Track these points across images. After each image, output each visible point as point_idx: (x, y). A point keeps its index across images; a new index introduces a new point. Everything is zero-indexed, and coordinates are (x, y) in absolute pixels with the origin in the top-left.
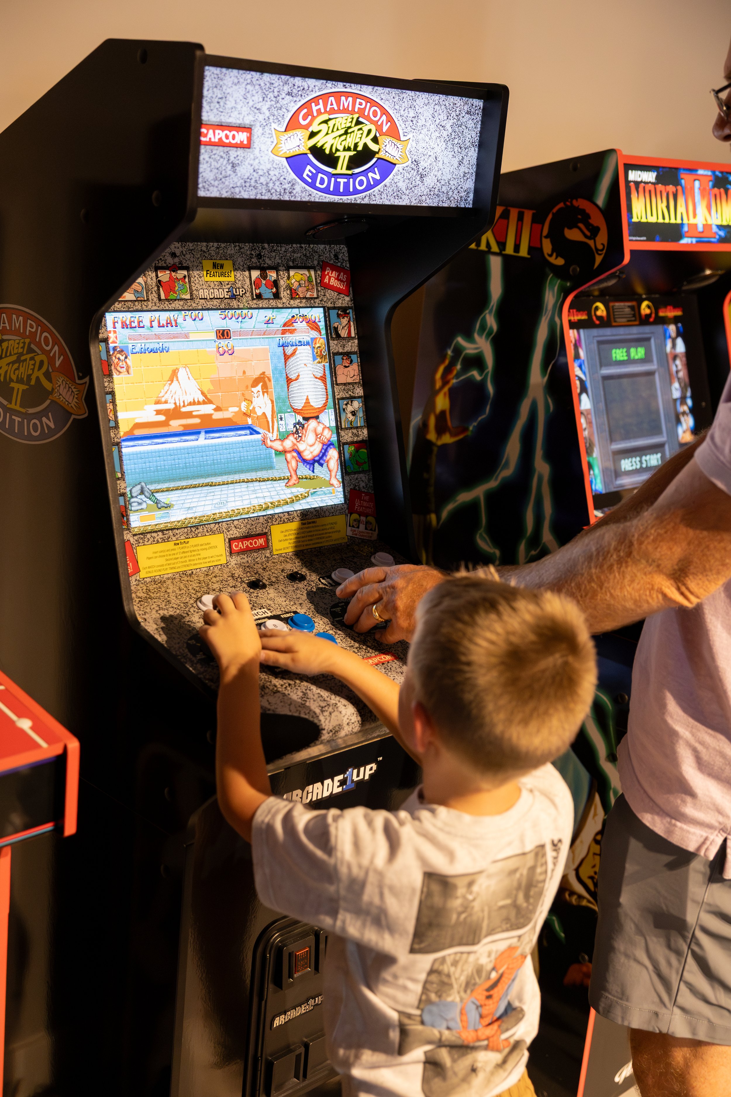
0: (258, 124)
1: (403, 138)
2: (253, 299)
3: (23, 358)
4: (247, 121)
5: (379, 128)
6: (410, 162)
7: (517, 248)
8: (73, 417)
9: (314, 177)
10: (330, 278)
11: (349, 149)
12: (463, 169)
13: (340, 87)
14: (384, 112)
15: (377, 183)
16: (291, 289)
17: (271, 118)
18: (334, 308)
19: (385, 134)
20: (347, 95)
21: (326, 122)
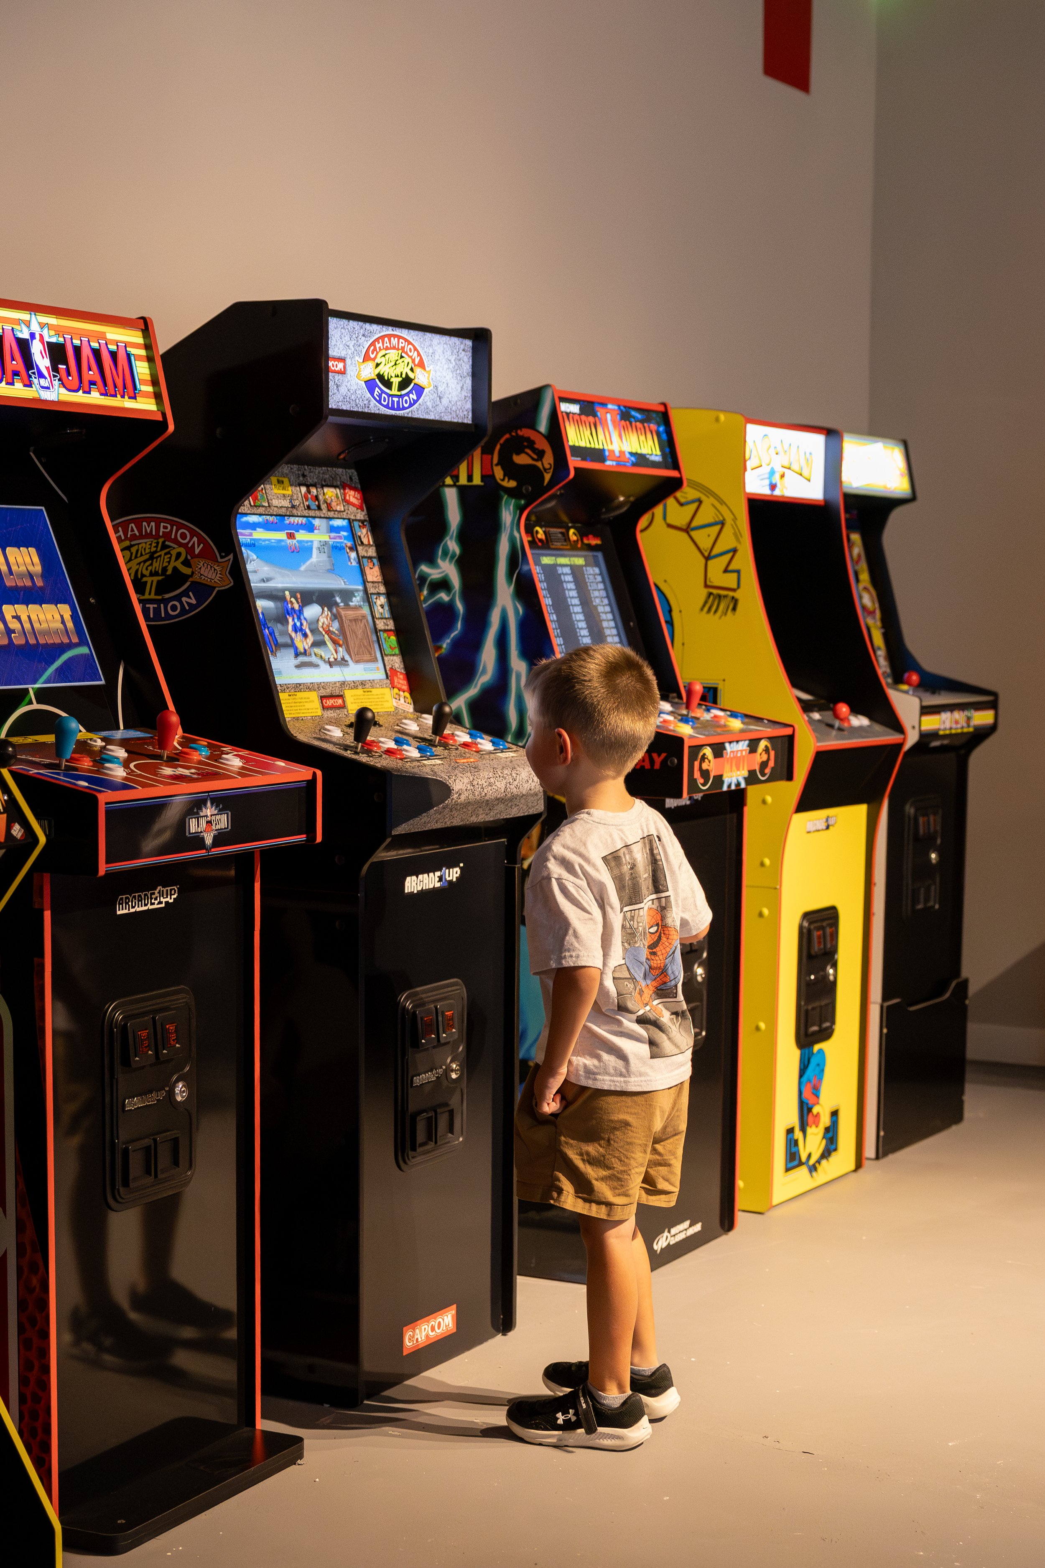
0: (348, 357)
1: (427, 369)
2: (305, 509)
3: (156, 555)
4: (343, 354)
5: (413, 361)
6: (432, 387)
7: (470, 478)
8: (217, 589)
9: (380, 396)
10: (349, 495)
11: (398, 376)
12: (464, 393)
13: (389, 331)
14: (415, 349)
15: (415, 402)
16: (327, 503)
17: (355, 352)
18: (356, 520)
19: (417, 365)
20: (395, 336)
21: (384, 356)
